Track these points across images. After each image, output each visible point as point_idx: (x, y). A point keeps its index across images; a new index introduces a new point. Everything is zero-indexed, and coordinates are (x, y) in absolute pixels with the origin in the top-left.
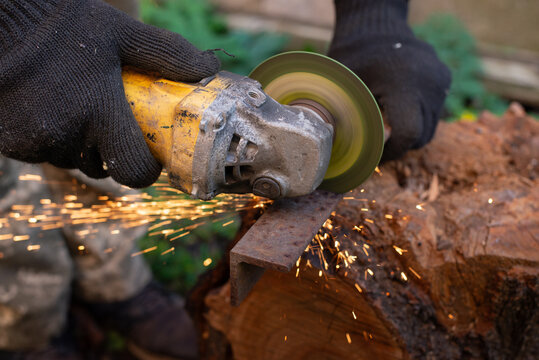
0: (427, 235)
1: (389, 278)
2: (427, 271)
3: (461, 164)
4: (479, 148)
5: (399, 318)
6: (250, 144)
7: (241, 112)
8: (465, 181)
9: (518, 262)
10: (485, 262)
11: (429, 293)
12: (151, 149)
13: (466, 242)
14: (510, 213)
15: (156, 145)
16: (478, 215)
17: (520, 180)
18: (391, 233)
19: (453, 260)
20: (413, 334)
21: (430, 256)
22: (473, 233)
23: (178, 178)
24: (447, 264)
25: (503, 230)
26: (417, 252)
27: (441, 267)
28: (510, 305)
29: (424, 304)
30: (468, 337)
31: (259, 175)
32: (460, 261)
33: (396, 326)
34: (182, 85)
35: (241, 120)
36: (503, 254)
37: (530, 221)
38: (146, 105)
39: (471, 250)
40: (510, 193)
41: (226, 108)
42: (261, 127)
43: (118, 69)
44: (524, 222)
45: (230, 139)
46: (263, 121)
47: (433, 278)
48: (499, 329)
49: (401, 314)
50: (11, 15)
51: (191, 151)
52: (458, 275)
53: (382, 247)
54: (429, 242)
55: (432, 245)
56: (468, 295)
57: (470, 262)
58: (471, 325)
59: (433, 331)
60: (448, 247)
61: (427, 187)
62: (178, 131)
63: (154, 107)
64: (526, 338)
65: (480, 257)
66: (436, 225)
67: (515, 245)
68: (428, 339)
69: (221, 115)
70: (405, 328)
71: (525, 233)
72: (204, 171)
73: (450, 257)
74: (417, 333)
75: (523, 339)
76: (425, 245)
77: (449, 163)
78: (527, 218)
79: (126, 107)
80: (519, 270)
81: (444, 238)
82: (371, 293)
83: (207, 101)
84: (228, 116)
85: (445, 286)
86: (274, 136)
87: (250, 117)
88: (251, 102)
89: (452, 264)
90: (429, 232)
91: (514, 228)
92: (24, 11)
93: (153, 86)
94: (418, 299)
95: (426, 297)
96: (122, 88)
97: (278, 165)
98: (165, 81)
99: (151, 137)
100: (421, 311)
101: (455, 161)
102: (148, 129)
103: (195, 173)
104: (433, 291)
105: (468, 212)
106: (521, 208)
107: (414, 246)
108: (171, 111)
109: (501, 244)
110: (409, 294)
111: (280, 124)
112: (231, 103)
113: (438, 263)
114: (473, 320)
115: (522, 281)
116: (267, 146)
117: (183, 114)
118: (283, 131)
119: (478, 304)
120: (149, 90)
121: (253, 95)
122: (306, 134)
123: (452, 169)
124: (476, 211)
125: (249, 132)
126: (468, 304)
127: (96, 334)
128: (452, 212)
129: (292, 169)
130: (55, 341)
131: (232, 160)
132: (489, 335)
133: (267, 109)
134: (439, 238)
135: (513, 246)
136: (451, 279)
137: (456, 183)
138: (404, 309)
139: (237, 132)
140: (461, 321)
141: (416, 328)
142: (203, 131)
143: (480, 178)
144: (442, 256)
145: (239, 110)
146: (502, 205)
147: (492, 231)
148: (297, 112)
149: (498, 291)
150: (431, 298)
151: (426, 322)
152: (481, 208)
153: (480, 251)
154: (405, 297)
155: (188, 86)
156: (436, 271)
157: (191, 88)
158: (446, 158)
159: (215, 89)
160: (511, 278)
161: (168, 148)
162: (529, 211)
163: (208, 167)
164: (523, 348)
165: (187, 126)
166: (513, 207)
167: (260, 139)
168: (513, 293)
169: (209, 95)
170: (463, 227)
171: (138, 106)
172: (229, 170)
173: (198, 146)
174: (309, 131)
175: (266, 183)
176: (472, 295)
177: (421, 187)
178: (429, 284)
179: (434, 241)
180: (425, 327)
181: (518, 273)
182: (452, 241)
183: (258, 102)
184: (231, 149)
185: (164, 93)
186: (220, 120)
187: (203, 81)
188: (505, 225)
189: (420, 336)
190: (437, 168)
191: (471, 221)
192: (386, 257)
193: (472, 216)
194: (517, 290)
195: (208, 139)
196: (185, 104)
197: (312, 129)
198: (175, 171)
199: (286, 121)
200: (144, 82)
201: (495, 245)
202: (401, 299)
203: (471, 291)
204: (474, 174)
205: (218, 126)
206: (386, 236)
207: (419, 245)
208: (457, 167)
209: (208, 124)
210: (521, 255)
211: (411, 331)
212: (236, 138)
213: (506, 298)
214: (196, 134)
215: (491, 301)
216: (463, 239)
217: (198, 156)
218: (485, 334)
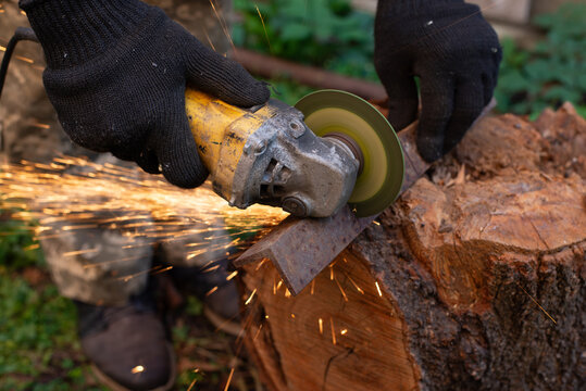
0: (431, 219)
1: (395, 254)
2: (428, 250)
3: (491, 156)
4: (513, 142)
5: (399, 291)
6: (284, 167)
7: (281, 140)
8: (491, 172)
9: (511, 249)
10: (481, 246)
11: (430, 271)
12: (201, 158)
13: (466, 227)
14: (517, 205)
15: (206, 156)
16: (485, 203)
17: (541, 175)
18: (402, 214)
19: (452, 243)
20: (413, 308)
21: (432, 237)
22: (475, 220)
23: (220, 187)
24: (446, 245)
25: (505, 219)
26: (420, 233)
27: (440, 248)
28: (503, 288)
29: (424, 280)
30: (465, 315)
31: (289, 195)
32: (457, 244)
33: (396, 298)
34: (235, 108)
35: (279, 147)
36: (497, 240)
37: (535, 213)
38: (202, 121)
39: (469, 234)
40: (525, 186)
41: (268, 136)
42: (296, 156)
43: (182, 87)
44: (528, 214)
45: (268, 162)
46: (299, 151)
47: (434, 258)
48: (496, 311)
49: (402, 288)
50: (97, 28)
51: (234, 167)
52: (456, 257)
53: (391, 226)
54: (432, 224)
55: (434, 227)
56: (467, 276)
57: (466, 244)
58: (472, 305)
59: (433, 306)
60: (449, 230)
61: (455, 175)
62: (225, 148)
63: (208, 124)
64: (526, 323)
65: (475, 241)
66: (444, 210)
67: (513, 234)
68: (428, 314)
69: (263, 141)
70: (405, 302)
71: (528, 224)
72: (242, 185)
73: (449, 239)
74: (417, 307)
75: (522, 323)
76: (428, 226)
77: (480, 154)
78: (534, 210)
79: (184, 120)
80: (509, 256)
81: (449, 222)
82: (375, 266)
83: (253, 127)
84: (269, 143)
85: (445, 266)
86: (306, 164)
87: (288, 145)
88: (291, 133)
89: (450, 246)
90: (435, 216)
91: (517, 218)
92: (108, 26)
93: (211, 104)
94: (419, 276)
95: (427, 274)
96: (184, 104)
97: (306, 189)
98: (221, 103)
99: (202, 149)
100: (421, 287)
101: (485, 153)
102: (201, 142)
103: (235, 186)
104: (434, 270)
105: (477, 200)
106: (530, 200)
107: (417, 226)
108: (222, 130)
109: (498, 232)
110: (411, 270)
111: (313, 156)
112: (274, 131)
113: (438, 244)
114: (474, 301)
115: (513, 267)
116: (299, 172)
117: (231, 136)
118: (315, 163)
119: (478, 287)
120: (206, 108)
121: (294, 126)
122: (334, 167)
123: (482, 160)
124: (485, 199)
125: (286, 158)
126: (469, 285)
127: (175, 297)
128: (461, 199)
129: (318, 194)
130: (133, 298)
131: (267, 180)
132: (486, 315)
133: (304, 140)
134: (443, 221)
135: (509, 234)
136: (450, 260)
137: (482, 173)
138: (406, 284)
139: (275, 157)
140: (462, 301)
141: (416, 302)
142: (246, 153)
143: (503, 171)
144: (442, 238)
145: (280, 139)
146: (513, 196)
147: (493, 218)
148: (330, 146)
149: (492, 275)
150: (432, 276)
151: (426, 298)
152: (490, 198)
153: (477, 236)
154: (408, 272)
155: (239, 110)
156: (437, 251)
157: (241, 113)
158: (478, 148)
159: (262, 117)
160: (501, 263)
161: (216, 161)
162: (538, 204)
163: (246, 184)
164: (524, 332)
165: (233, 146)
166: (522, 199)
167: (295, 166)
168: (505, 278)
169: (256, 122)
170: (467, 213)
171: (195, 120)
172: (264, 187)
173: (240, 164)
174: (337, 165)
175: (294, 202)
176: (471, 276)
177: (449, 175)
178: (430, 263)
179: (439, 223)
180: (426, 302)
181: (508, 259)
182: (454, 225)
183: (297, 133)
184: (269, 169)
185: (218, 113)
186: (261, 145)
187: (253, 108)
188: (507, 215)
189: (419, 310)
190: (468, 158)
191: (476, 209)
192: (395, 235)
193: (480, 204)
194: (509, 275)
195: (249, 160)
196: (234, 127)
197: (340, 164)
198: (218, 181)
199: (318, 154)
200: (204, 100)
201: (491, 232)
202: (402, 274)
203: (471, 274)
204: (502, 166)
205: (259, 150)
206: (397, 216)
207: (422, 226)
208: (487, 158)
209: (251, 147)
210: (516, 243)
211: (411, 304)
212: (273, 162)
213: (499, 281)
214: (239, 153)
215: (487, 284)
216: (464, 224)
217: (239, 173)
218: (482, 314)
